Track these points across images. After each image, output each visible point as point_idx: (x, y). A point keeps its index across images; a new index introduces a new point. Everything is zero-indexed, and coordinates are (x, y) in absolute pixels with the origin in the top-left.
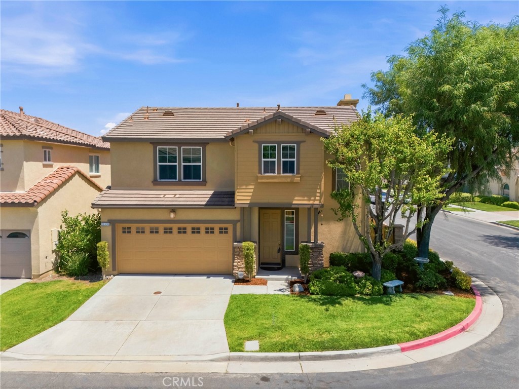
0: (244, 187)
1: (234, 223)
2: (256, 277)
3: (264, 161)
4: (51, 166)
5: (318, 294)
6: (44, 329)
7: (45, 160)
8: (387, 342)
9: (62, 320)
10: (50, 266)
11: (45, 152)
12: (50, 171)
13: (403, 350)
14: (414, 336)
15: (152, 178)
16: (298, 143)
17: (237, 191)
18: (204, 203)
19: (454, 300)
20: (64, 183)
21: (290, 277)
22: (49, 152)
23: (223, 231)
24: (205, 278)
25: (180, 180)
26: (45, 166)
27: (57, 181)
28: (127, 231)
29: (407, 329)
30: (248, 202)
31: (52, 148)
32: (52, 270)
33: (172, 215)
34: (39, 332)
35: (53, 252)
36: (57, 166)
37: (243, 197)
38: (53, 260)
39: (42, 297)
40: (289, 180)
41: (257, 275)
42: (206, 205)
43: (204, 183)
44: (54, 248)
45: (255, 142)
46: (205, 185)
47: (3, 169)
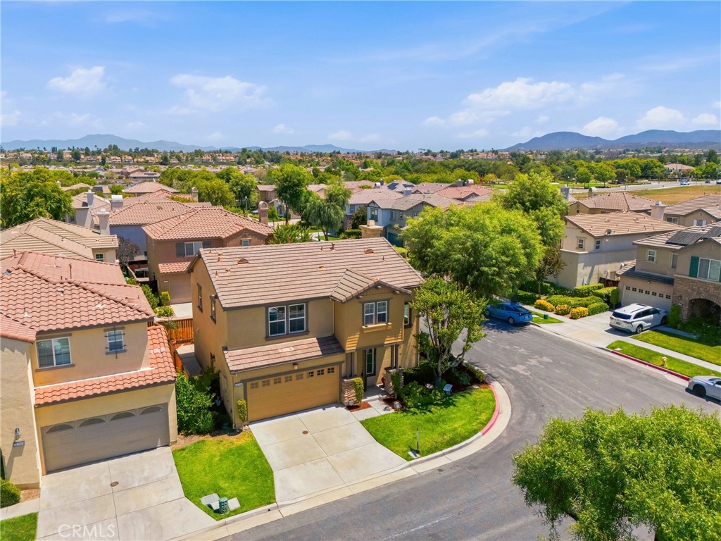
0: (352, 337)
1: (340, 364)
2: (362, 401)
3: (366, 316)
8: (475, 432)
13: (483, 434)
14: (484, 425)
15: (264, 335)
16: (388, 300)
17: (348, 341)
18: (320, 353)
19: (482, 392)
21: (381, 396)
23: (331, 371)
24: (321, 410)
25: (288, 334)
28: (255, 386)
29: (478, 421)
30: (355, 348)
33: (296, 367)
37: (351, 345)
40: (384, 328)
42: (323, 355)
43: (307, 332)
45: (359, 302)
46: (308, 334)
47: (125, 351)
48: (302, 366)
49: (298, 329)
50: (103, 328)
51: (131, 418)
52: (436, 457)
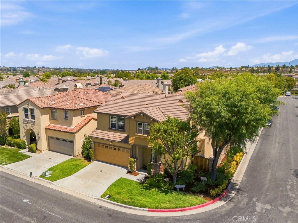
0: (132, 137)
2: (136, 172)
3: (139, 129)
4: (84, 116)
5: (147, 184)
6: (65, 177)
7: (82, 115)
9: (71, 175)
10: (80, 153)
11: (82, 112)
12: (84, 118)
13: (148, 211)
15: (109, 127)
17: (130, 138)
18: (120, 141)
20: (86, 124)
21: (147, 174)
22: (83, 112)
25: (117, 129)
26: (81, 117)
27: (84, 123)
28: (99, 146)
30: (133, 143)
31: (84, 110)
32: (81, 154)
33: (111, 143)
34: (63, 178)
35: (81, 148)
36: (86, 116)
37: (131, 141)
38: (81, 151)
39: (71, 166)
41: (137, 171)
42: (121, 141)
44: (82, 147)
45: (135, 121)
46: (125, 132)
47: (68, 119)
48: (114, 144)
49: (121, 129)
50: (63, 110)
51: (66, 142)
52: (112, 203)
